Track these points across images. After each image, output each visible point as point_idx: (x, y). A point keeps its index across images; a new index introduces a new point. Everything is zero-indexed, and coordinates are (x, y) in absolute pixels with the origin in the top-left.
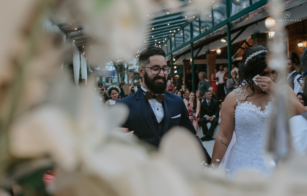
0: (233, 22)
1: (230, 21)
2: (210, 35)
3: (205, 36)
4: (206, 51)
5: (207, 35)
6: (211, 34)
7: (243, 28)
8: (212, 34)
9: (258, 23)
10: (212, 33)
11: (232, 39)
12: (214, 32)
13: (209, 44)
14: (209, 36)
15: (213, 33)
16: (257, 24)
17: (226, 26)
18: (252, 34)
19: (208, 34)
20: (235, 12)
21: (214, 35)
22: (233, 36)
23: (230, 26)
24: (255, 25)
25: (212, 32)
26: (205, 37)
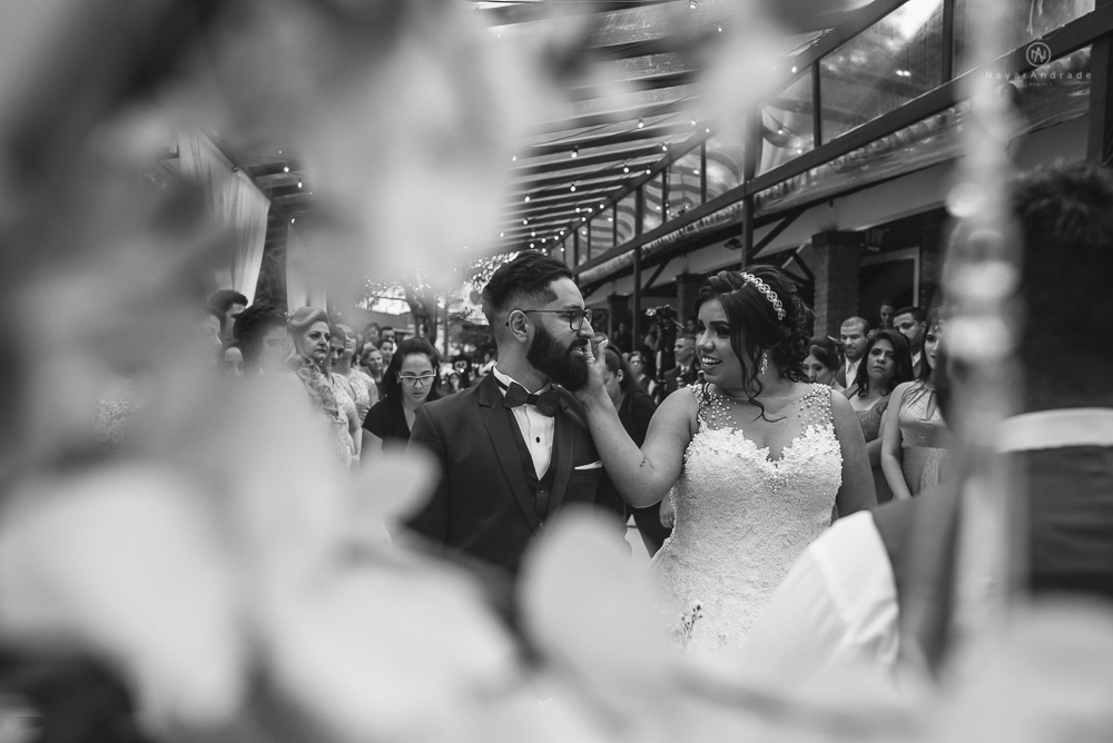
0: (762, 194)
1: (753, 190)
2: (692, 228)
3: (678, 228)
4: (679, 272)
5: (683, 227)
6: (694, 224)
7: (791, 215)
8: (698, 226)
9: (836, 201)
10: (698, 222)
11: (755, 243)
12: (704, 219)
13: (689, 255)
14: (689, 229)
15: (702, 223)
16: (832, 205)
17: (741, 203)
18: (815, 232)
19: (687, 224)
20: (771, 165)
21: (706, 227)
22: (759, 235)
23: (752, 204)
24: (825, 207)
25: (700, 218)
26: (677, 232)
